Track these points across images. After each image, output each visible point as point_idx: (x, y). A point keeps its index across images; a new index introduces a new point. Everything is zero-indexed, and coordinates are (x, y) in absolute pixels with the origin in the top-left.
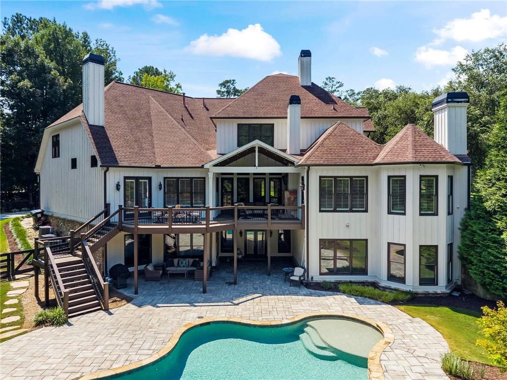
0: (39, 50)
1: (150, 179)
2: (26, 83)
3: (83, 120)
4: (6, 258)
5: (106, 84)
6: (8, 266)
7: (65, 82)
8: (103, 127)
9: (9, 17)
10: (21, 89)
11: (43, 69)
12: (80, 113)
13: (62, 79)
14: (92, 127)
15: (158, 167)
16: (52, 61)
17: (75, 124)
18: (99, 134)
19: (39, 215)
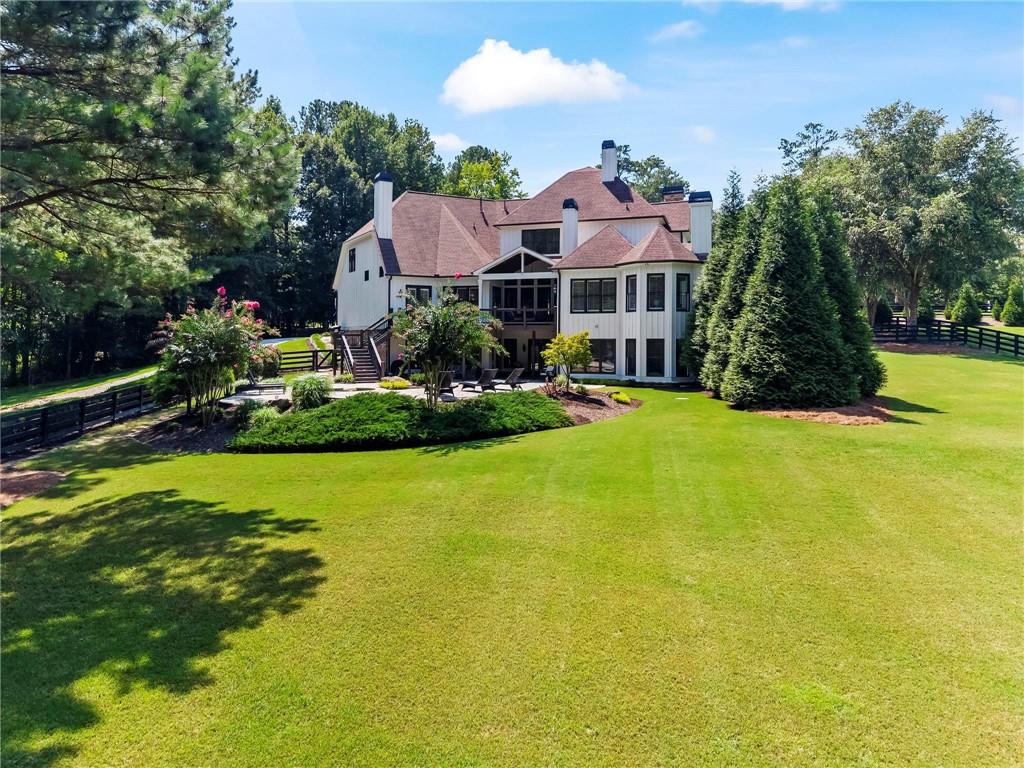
0: (339, 148)
1: (430, 288)
2: (325, 191)
3: (374, 234)
4: (311, 354)
5: (394, 200)
6: (313, 362)
7: (366, 184)
8: (390, 240)
9: (307, 105)
10: (319, 198)
11: (343, 172)
12: (371, 228)
13: (362, 182)
14: (381, 241)
15: (437, 276)
16: (351, 160)
17: (367, 238)
18: (386, 247)
19: (336, 331)
